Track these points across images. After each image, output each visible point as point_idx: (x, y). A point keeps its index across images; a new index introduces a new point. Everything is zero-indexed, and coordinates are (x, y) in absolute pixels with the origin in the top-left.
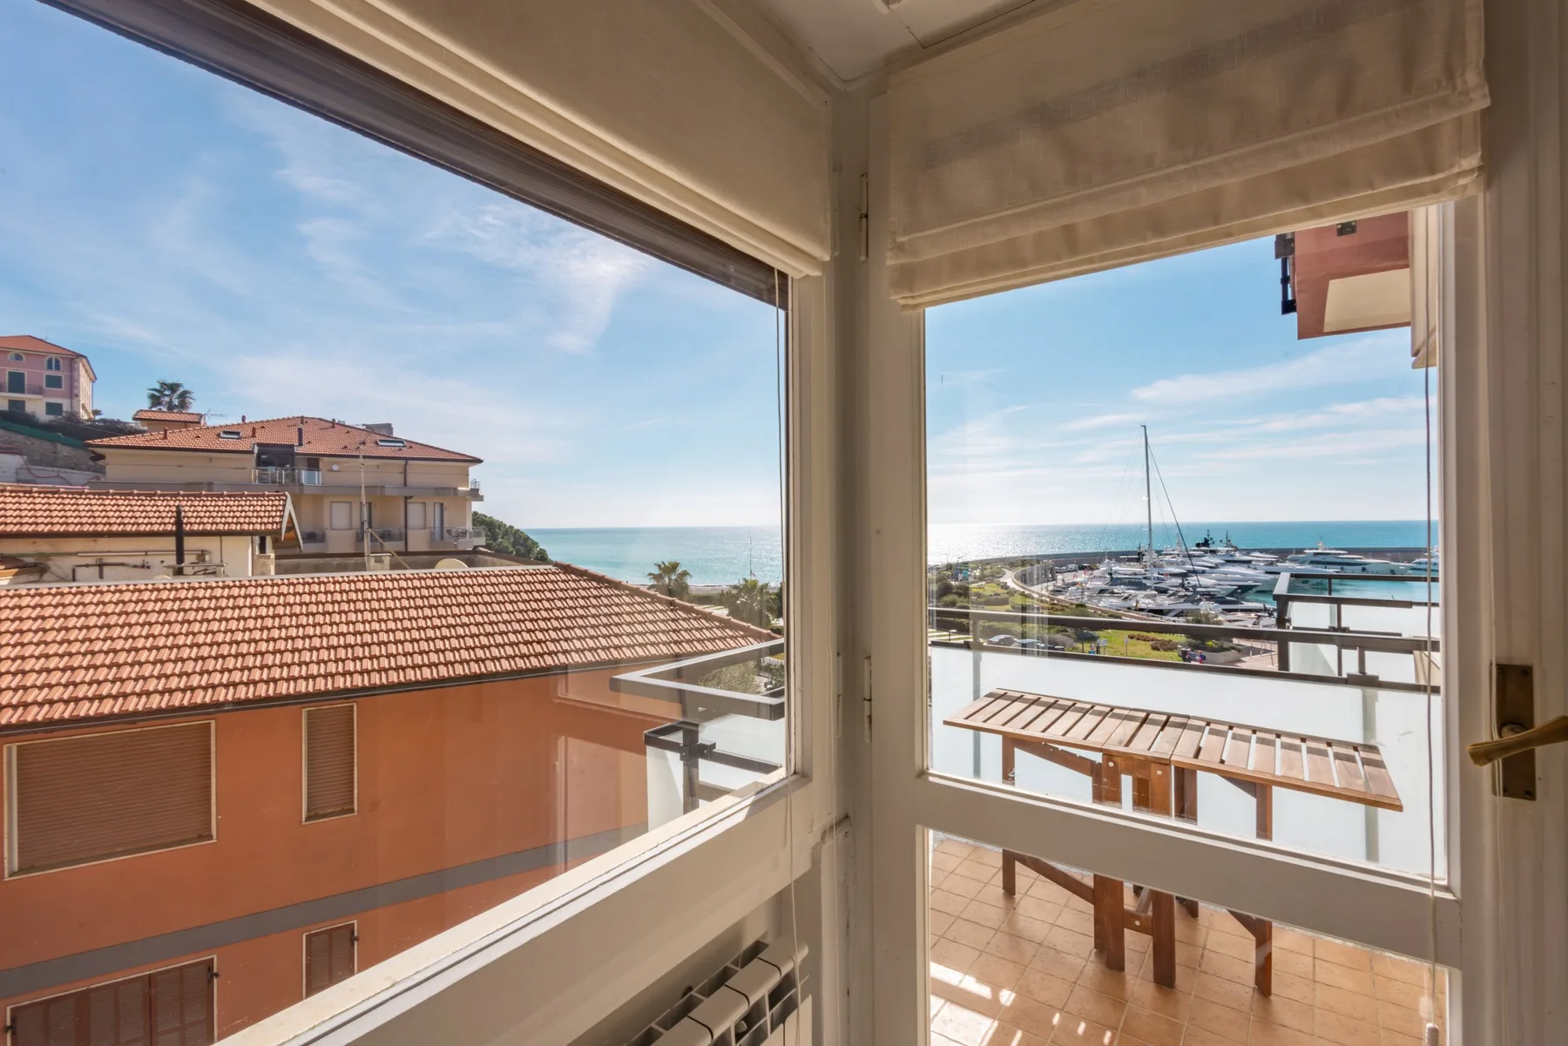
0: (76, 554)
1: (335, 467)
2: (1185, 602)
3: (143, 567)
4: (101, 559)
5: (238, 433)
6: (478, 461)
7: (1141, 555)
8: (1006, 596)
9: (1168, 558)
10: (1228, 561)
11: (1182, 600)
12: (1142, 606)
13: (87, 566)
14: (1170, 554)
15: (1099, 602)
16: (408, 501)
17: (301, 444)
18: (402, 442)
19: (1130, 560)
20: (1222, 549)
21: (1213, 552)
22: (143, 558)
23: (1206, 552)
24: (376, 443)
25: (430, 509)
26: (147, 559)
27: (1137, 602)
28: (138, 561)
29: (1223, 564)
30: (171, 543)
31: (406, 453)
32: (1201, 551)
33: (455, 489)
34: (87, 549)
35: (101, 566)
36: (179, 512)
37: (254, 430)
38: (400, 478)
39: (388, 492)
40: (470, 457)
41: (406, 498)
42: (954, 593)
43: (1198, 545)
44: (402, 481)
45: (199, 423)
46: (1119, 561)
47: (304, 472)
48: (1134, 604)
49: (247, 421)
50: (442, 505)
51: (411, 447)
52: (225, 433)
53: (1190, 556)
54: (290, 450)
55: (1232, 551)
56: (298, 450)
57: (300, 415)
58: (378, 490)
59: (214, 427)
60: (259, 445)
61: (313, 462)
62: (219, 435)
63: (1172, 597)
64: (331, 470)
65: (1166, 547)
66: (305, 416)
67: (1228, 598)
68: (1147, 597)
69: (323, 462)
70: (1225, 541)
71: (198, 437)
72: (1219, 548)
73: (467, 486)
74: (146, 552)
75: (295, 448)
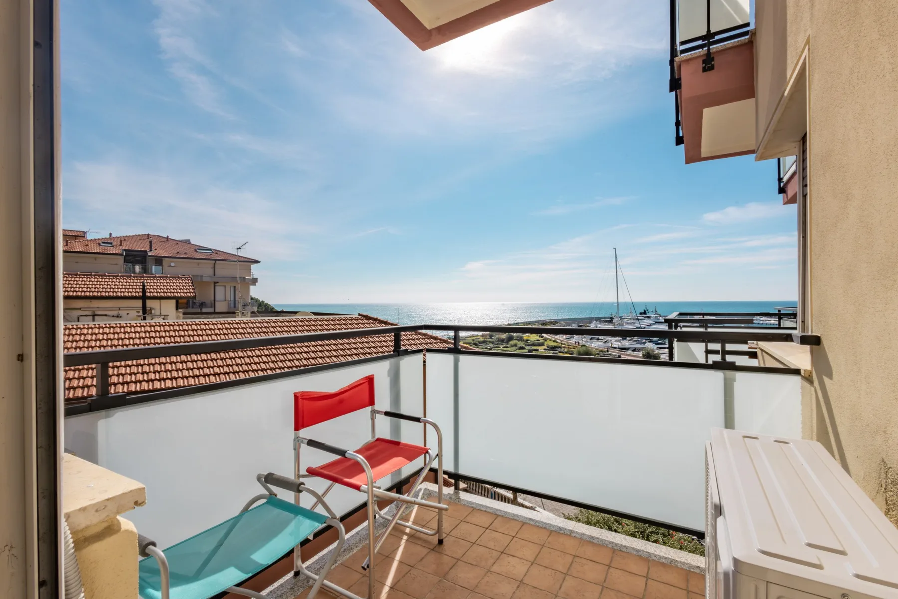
0: (80, 309)
1: (172, 264)
2: (637, 343)
3: (118, 317)
4: (94, 312)
5: (111, 244)
6: (258, 262)
7: (612, 318)
8: (543, 341)
9: (625, 320)
10: (656, 322)
11: (635, 343)
12: (615, 346)
13: (86, 316)
14: (626, 318)
15: (592, 343)
16: (216, 284)
17: (151, 251)
18: (210, 250)
19: (606, 322)
20: (653, 316)
21: (648, 317)
22: (117, 312)
23: (645, 317)
24: (196, 250)
25: (228, 289)
26: (120, 312)
27: (612, 344)
28: (115, 313)
29: (653, 324)
30: (139, 303)
31: (214, 257)
32: (643, 316)
33: (245, 278)
34: (86, 306)
35: (94, 316)
36: (144, 286)
37: (121, 241)
38: (211, 272)
39: (204, 279)
40: (252, 259)
41: (215, 283)
42: (516, 339)
43: (641, 314)
44: (212, 273)
45: (84, 237)
46: (600, 322)
47: (154, 267)
48: (610, 345)
49: (113, 236)
50: (235, 287)
51: (216, 253)
52: (103, 243)
53: (638, 319)
54: (145, 254)
55: (658, 317)
56: (150, 254)
57: (147, 234)
58: (199, 278)
59: (95, 239)
60: (125, 250)
61: (159, 261)
62: (99, 244)
63: (631, 341)
64: (170, 266)
65: (625, 315)
66: (150, 234)
67: (659, 341)
68: (616, 341)
69: (165, 261)
70: (654, 311)
71: (87, 245)
72: (651, 315)
73: (251, 277)
74: (120, 308)
75: (148, 253)
